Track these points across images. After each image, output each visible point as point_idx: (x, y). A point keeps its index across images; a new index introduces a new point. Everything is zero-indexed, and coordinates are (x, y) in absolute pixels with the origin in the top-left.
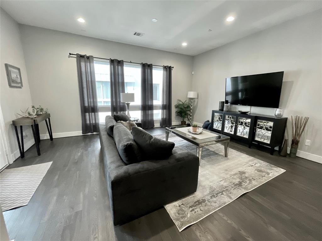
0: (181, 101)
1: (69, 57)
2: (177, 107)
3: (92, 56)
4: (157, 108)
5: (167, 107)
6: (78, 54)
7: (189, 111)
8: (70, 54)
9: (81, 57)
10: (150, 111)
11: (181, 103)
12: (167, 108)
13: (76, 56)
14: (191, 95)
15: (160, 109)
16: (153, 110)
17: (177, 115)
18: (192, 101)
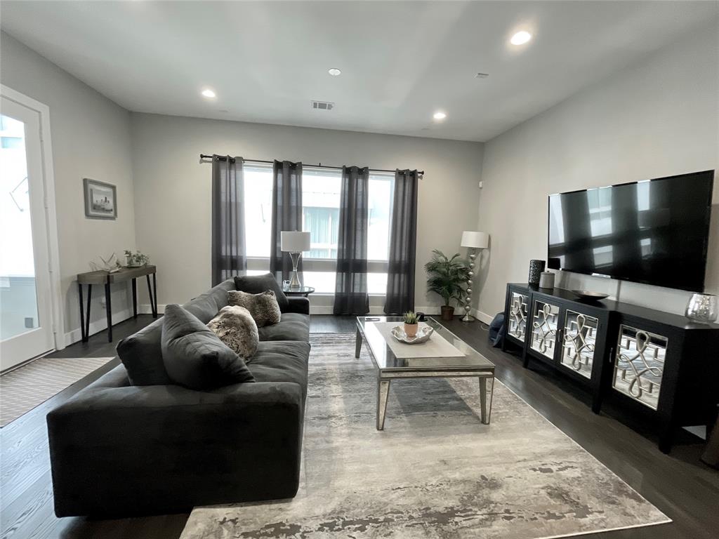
0: (441, 254)
1: (201, 162)
2: (432, 268)
3: (240, 158)
4: (377, 267)
5: (402, 267)
6: (215, 155)
7: (463, 280)
8: (202, 156)
9: (219, 161)
10: (358, 275)
11: (442, 259)
12: (403, 269)
13: (211, 159)
14: (471, 239)
15: (383, 271)
16: (366, 272)
17: (431, 289)
18: (473, 256)
